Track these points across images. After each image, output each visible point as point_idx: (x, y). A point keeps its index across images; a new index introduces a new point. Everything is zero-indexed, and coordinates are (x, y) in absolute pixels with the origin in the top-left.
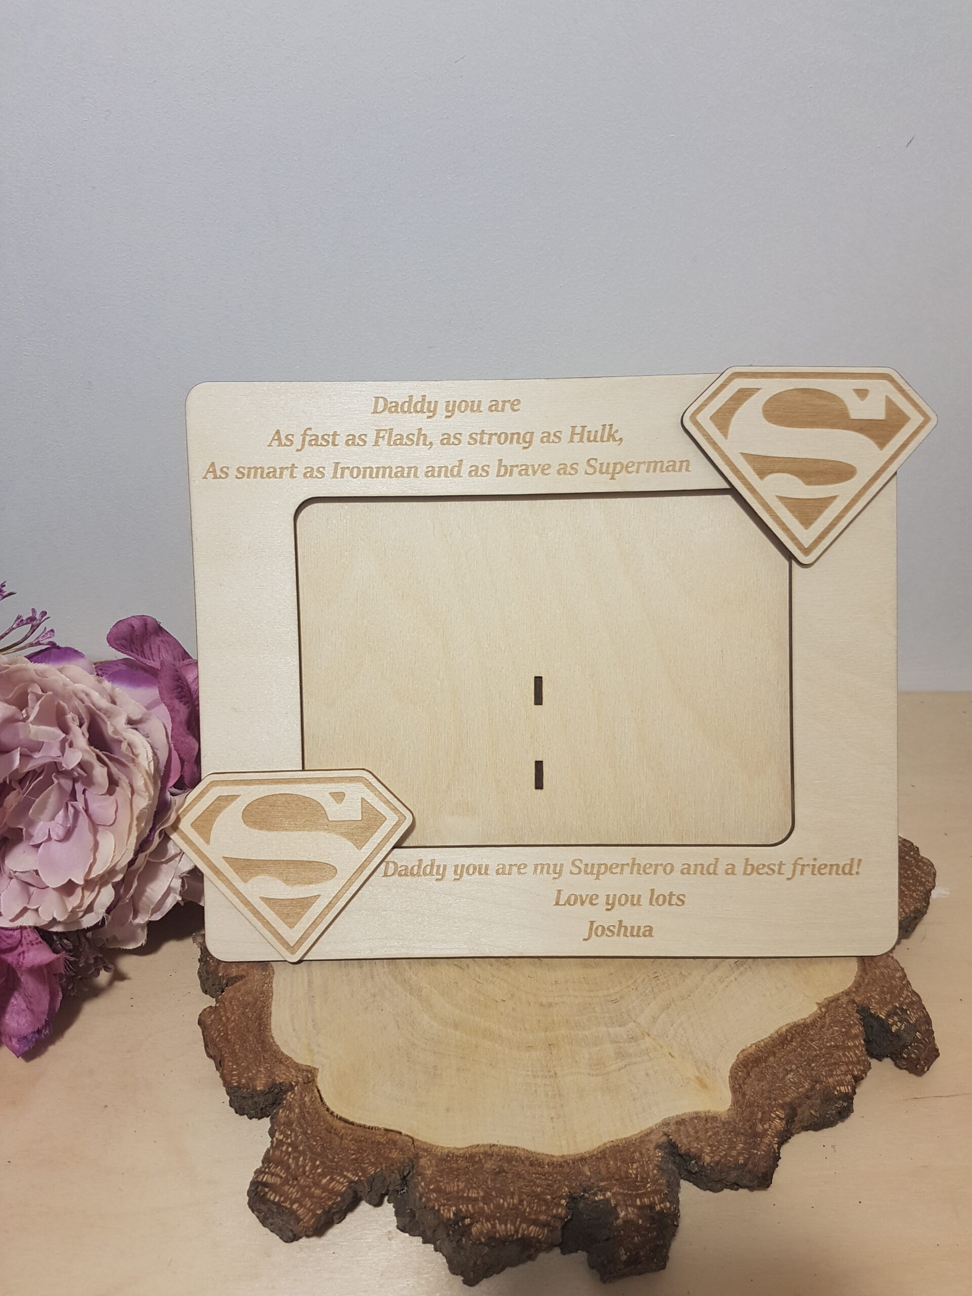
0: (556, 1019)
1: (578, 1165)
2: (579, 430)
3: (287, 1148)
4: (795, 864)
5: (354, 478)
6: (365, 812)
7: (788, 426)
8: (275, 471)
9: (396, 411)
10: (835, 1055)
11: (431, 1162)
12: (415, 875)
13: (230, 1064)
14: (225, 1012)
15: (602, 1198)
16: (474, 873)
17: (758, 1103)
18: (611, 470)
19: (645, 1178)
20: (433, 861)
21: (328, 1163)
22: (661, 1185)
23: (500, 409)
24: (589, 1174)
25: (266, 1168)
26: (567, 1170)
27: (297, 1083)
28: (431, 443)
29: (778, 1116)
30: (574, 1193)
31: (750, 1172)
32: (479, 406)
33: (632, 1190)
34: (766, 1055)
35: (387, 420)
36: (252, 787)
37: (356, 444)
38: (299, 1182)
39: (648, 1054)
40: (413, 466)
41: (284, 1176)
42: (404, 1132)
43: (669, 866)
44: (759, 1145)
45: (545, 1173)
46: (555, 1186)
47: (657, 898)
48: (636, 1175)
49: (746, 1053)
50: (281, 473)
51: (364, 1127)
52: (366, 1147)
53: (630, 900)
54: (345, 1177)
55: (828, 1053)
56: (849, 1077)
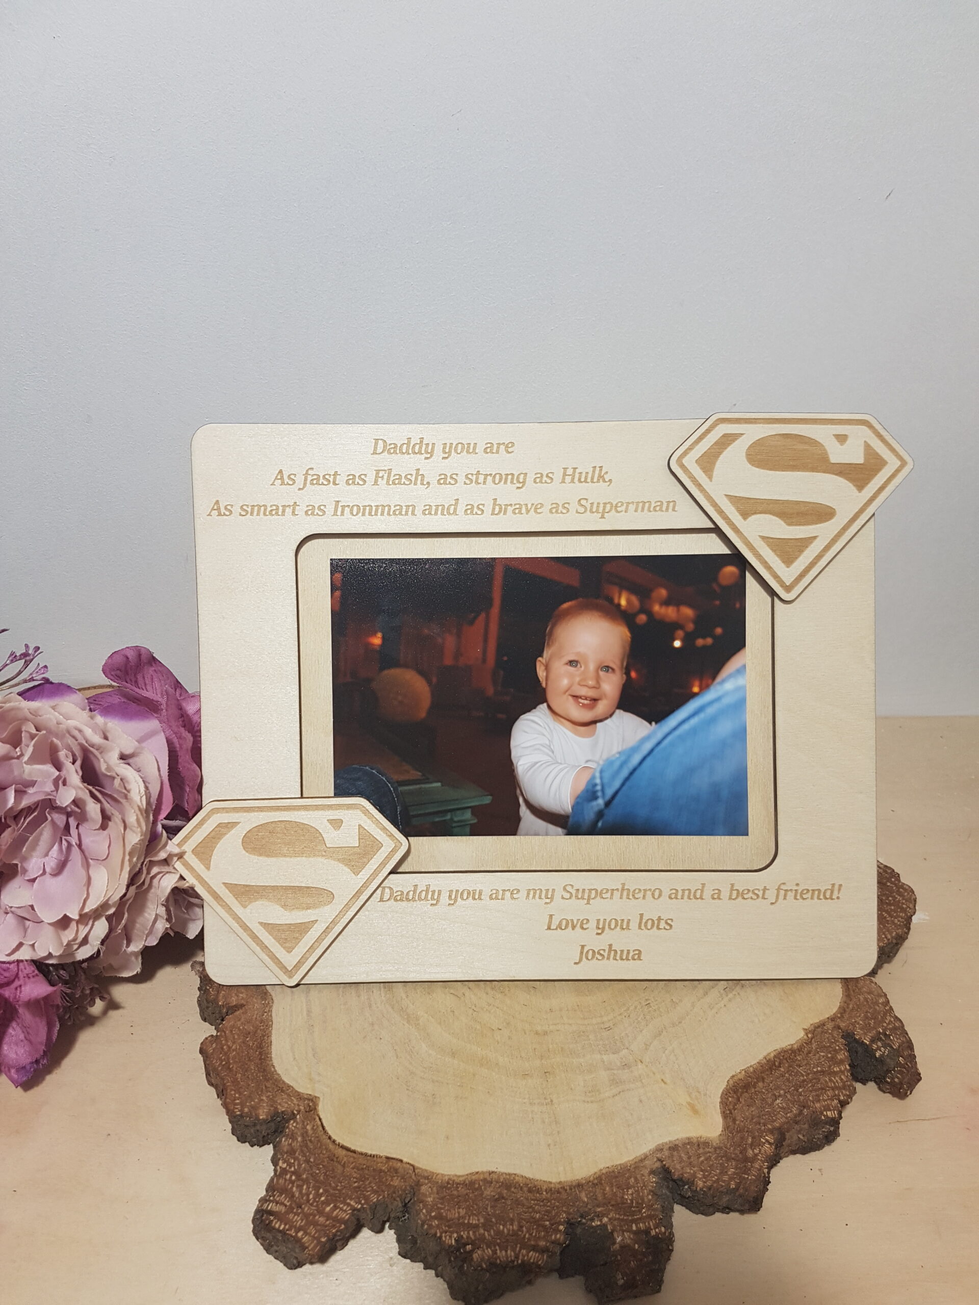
0: (551, 1047)
1: (575, 1191)
2: (570, 472)
3: (291, 1177)
4: (779, 889)
5: (353, 515)
6: (362, 839)
7: (771, 470)
8: (277, 509)
9: (395, 452)
10: (822, 1080)
11: (432, 1190)
12: (410, 900)
13: (233, 1092)
14: (227, 1041)
15: (599, 1223)
16: (467, 898)
17: (748, 1128)
18: (601, 509)
19: (640, 1204)
20: (428, 886)
21: (332, 1191)
22: (655, 1210)
23: (494, 451)
24: (586, 1200)
25: (270, 1197)
26: (564, 1196)
27: (299, 1112)
28: (428, 483)
29: (767, 1141)
30: (572, 1219)
31: (740, 1196)
32: (474, 448)
33: (628, 1216)
34: (755, 1080)
35: (386, 461)
36: (252, 814)
37: (356, 483)
38: (303, 1210)
39: (641, 1081)
40: (411, 504)
41: (288, 1204)
42: (405, 1160)
43: (657, 891)
44: (750, 1170)
45: (544, 1199)
46: (553, 1212)
47: (646, 923)
48: (632, 1201)
49: (735, 1078)
50: (284, 511)
51: (366, 1155)
52: (367, 1174)
53: (619, 924)
54: (349, 1205)
55: (815, 1079)
56: (836, 1101)
